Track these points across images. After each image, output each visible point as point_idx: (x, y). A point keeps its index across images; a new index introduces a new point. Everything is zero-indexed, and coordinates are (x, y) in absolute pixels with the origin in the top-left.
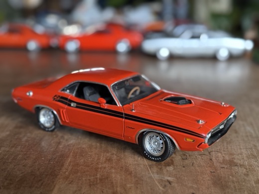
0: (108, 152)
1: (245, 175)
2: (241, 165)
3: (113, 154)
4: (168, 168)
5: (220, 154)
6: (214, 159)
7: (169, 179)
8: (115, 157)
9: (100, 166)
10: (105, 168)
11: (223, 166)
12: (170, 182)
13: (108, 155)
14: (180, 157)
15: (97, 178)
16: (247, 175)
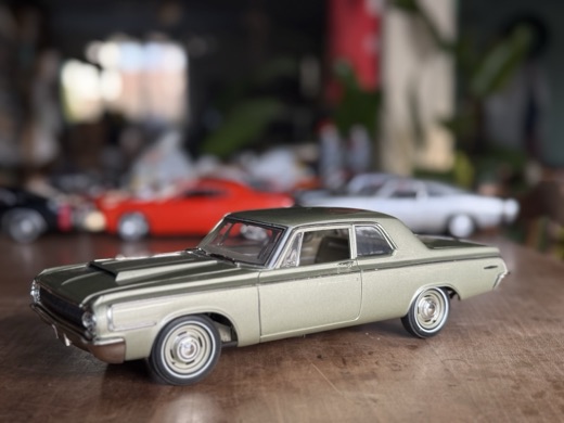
0: (248, 365)
1: (513, 387)
2: (504, 376)
3: (257, 367)
4: (367, 382)
5: (462, 363)
6: (452, 369)
7: (372, 396)
8: (262, 371)
9: (236, 383)
10: (245, 385)
11: (470, 377)
12: (375, 401)
13: (247, 368)
14: (387, 368)
15: (233, 399)
16: (518, 388)
